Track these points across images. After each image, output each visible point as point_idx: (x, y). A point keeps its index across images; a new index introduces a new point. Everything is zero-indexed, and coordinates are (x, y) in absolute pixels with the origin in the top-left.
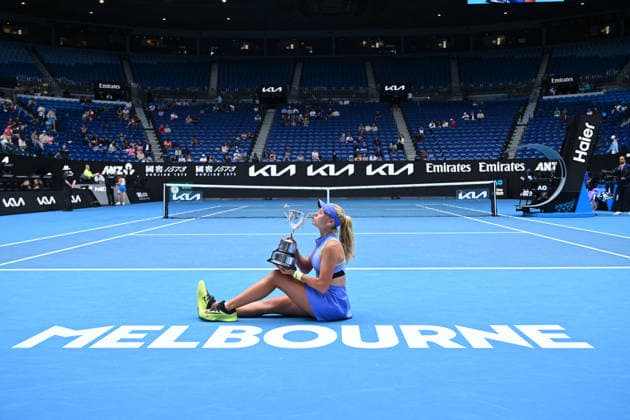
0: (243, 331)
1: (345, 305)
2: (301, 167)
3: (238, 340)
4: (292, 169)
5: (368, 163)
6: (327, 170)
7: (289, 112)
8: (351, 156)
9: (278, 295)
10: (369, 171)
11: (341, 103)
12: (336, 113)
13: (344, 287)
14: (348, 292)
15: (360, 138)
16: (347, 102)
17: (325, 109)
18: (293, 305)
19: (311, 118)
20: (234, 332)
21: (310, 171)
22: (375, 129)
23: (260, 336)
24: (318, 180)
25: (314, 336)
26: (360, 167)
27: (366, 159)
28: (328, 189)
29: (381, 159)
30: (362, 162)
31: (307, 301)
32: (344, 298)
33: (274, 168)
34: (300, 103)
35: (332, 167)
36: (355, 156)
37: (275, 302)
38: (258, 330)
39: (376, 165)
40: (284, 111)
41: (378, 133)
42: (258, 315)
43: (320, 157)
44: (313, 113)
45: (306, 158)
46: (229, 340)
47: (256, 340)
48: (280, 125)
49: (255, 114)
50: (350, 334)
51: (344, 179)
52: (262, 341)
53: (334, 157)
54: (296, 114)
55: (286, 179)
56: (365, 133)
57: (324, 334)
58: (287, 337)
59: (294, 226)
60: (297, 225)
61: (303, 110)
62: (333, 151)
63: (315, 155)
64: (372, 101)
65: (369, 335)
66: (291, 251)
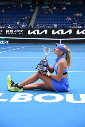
0: (26, 95)
1: (67, 86)
2: (50, 31)
3: (24, 99)
4: (46, 31)
5: (78, 29)
6: (60, 32)
7: (45, 7)
8: (71, 26)
9: (40, 82)
10: (78, 32)
11: (67, 4)
12: (64, 8)
13: (67, 79)
14: (69, 80)
15: (74, 19)
16: (69, 3)
17: (59, 6)
18: (46, 86)
19: (54, 10)
20: (22, 96)
21: (53, 33)
22: (81, 15)
23: (33, 97)
24: (56, 36)
25: (54, 98)
26: (74, 31)
27: (76, 27)
28: (61, 40)
29: (83, 28)
30: (75, 28)
31: (52, 84)
32: (67, 83)
33: (38, 31)
34: (50, 4)
35: (62, 31)
36: (72, 26)
37: (38, 84)
38: (32, 95)
39: (81, 30)
40: (43, 7)
41: (82, 17)
42: (31, 89)
43: (57, 27)
44: (55, 8)
45: (52, 27)
46: (20, 99)
47: (31, 99)
48: (41, 13)
49: (31, 8)
50: (69, 97)
51: (67, 36)
52: (33, 99)
53: (63, 26)
54: (48, 8)
55: (43, 35)
56: (76, 16)
57: (59, 97)
58: (43, 98)
59: (46, 54)
60: (48, 54)
61: (51, 7)
62: (63, 24)
63: (56, 25)
64: (79, 3)
65: (77, 98)
66: (45, 64)
